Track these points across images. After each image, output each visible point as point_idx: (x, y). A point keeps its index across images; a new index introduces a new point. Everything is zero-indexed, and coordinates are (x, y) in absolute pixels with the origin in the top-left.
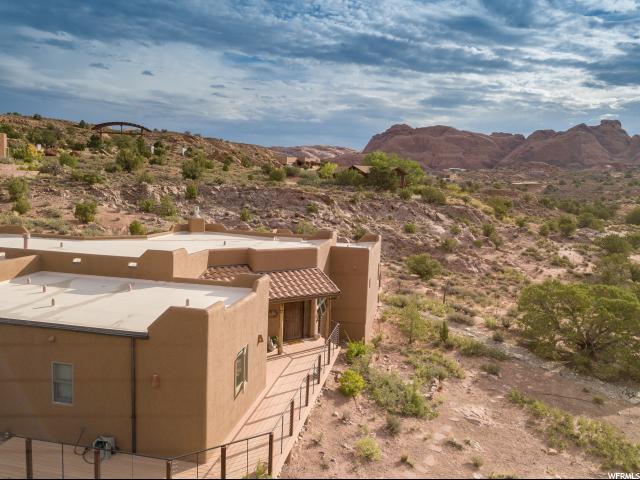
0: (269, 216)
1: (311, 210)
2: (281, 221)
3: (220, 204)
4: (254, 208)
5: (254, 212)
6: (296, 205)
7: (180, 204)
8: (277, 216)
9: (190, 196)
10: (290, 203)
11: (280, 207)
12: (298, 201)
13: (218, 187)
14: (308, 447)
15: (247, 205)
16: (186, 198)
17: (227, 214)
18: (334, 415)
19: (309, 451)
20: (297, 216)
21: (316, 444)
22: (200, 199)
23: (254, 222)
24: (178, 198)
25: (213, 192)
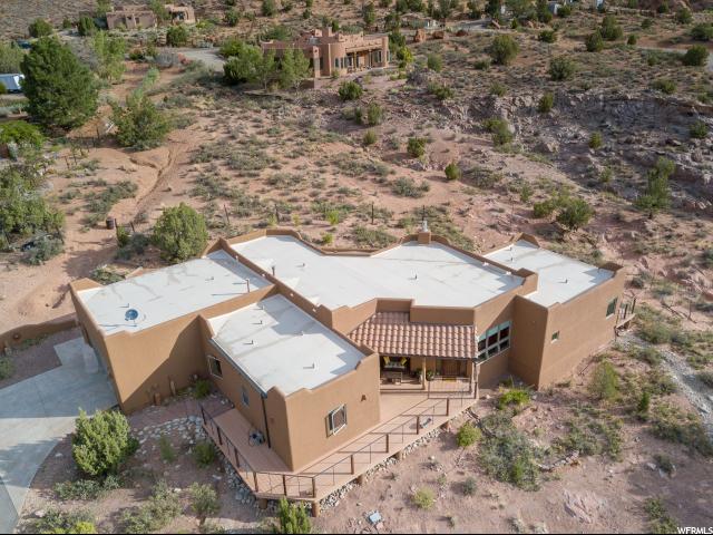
0: (628, 142)
1: (694, 134)
2: (641, 150)
3: (576, 119)
4: (615, 128)
5: (612, 134)
6: (678, 123)
7: (530, 120)
8: (639, 142)
9: (543, 109)
10: (668, 121)
11: (651, 127)
12: (681, 118)
13: (580, 96)
14: (386, 478)
15: (607, 123)
16: (539, 112)
17: (576, 137)
18: (430, 458)
19: (383, 481)
20: (669, 142)
21: (392, 477)
22: (554, 112)
23: (605, 150)
24: (529, 111)
25: (573, 103)
